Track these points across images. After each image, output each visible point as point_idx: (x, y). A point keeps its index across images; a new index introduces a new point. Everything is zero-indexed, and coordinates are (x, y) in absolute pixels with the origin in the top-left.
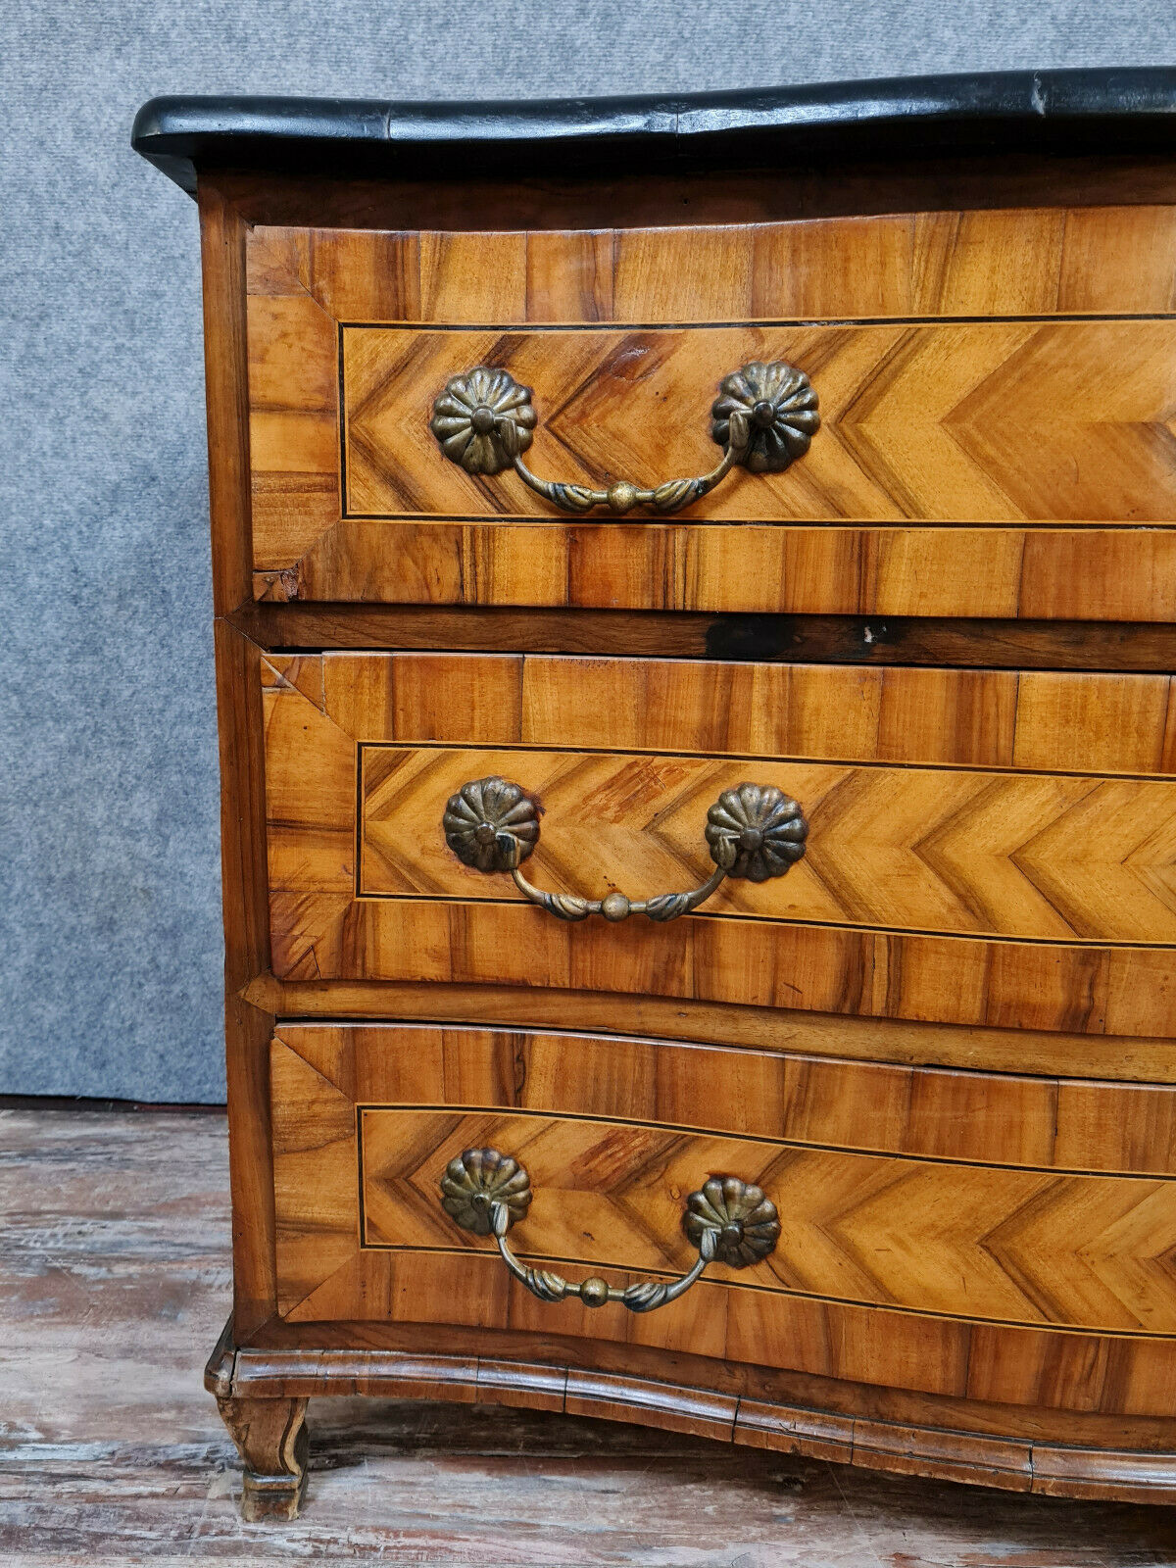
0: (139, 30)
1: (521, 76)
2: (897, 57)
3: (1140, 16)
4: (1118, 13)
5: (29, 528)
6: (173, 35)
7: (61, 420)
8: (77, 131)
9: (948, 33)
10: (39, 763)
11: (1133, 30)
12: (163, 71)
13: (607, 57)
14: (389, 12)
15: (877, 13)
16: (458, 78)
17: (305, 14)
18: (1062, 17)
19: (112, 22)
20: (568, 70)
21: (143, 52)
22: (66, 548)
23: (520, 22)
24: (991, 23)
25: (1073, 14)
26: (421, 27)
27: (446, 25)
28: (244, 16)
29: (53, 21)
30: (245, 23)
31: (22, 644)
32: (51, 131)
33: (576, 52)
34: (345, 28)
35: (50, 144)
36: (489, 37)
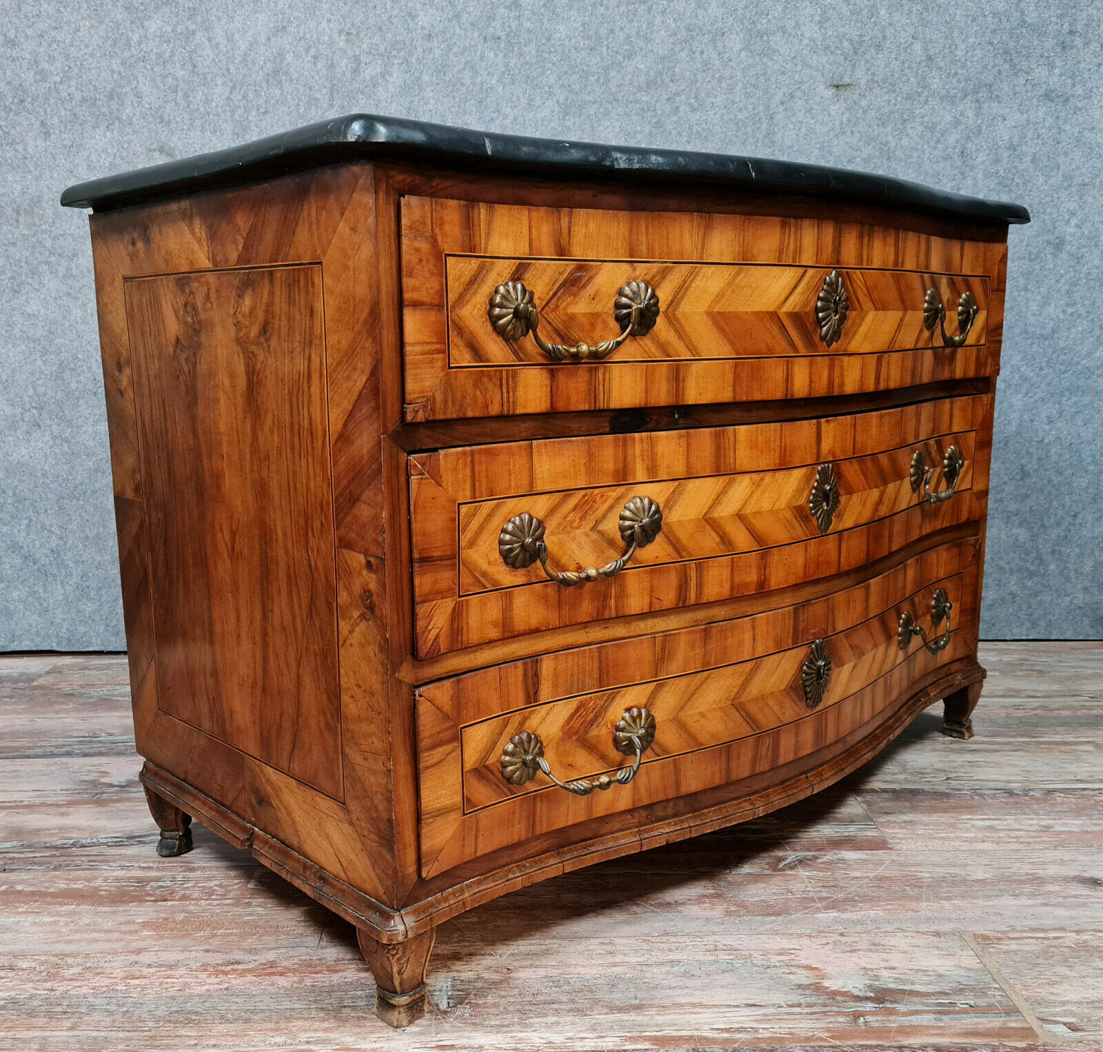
0: (117, 118)
2: (484, 122)
3: (598, 99)
4: (587, 98)
5: (70, 359)
6: (134, 120)
7: (85, 306)
8: (89, 166)
9: (508, 109)
10: (79, 477)
12: (130, 137)
15: (472, 102)
17: (198, 109)
18: (562, 101)
19: (104, 115)
21: (120, 128)
22: (90, 368)
23: (302, 111)
24: (528, 104)
25: (566, 99)
26: (254, 113)
27: (266, 112)
28: (168, 111)
29: (75, 115)
30: (169, 115)
31: (69, 417)
34: (218, 115)
36: (287, 118)
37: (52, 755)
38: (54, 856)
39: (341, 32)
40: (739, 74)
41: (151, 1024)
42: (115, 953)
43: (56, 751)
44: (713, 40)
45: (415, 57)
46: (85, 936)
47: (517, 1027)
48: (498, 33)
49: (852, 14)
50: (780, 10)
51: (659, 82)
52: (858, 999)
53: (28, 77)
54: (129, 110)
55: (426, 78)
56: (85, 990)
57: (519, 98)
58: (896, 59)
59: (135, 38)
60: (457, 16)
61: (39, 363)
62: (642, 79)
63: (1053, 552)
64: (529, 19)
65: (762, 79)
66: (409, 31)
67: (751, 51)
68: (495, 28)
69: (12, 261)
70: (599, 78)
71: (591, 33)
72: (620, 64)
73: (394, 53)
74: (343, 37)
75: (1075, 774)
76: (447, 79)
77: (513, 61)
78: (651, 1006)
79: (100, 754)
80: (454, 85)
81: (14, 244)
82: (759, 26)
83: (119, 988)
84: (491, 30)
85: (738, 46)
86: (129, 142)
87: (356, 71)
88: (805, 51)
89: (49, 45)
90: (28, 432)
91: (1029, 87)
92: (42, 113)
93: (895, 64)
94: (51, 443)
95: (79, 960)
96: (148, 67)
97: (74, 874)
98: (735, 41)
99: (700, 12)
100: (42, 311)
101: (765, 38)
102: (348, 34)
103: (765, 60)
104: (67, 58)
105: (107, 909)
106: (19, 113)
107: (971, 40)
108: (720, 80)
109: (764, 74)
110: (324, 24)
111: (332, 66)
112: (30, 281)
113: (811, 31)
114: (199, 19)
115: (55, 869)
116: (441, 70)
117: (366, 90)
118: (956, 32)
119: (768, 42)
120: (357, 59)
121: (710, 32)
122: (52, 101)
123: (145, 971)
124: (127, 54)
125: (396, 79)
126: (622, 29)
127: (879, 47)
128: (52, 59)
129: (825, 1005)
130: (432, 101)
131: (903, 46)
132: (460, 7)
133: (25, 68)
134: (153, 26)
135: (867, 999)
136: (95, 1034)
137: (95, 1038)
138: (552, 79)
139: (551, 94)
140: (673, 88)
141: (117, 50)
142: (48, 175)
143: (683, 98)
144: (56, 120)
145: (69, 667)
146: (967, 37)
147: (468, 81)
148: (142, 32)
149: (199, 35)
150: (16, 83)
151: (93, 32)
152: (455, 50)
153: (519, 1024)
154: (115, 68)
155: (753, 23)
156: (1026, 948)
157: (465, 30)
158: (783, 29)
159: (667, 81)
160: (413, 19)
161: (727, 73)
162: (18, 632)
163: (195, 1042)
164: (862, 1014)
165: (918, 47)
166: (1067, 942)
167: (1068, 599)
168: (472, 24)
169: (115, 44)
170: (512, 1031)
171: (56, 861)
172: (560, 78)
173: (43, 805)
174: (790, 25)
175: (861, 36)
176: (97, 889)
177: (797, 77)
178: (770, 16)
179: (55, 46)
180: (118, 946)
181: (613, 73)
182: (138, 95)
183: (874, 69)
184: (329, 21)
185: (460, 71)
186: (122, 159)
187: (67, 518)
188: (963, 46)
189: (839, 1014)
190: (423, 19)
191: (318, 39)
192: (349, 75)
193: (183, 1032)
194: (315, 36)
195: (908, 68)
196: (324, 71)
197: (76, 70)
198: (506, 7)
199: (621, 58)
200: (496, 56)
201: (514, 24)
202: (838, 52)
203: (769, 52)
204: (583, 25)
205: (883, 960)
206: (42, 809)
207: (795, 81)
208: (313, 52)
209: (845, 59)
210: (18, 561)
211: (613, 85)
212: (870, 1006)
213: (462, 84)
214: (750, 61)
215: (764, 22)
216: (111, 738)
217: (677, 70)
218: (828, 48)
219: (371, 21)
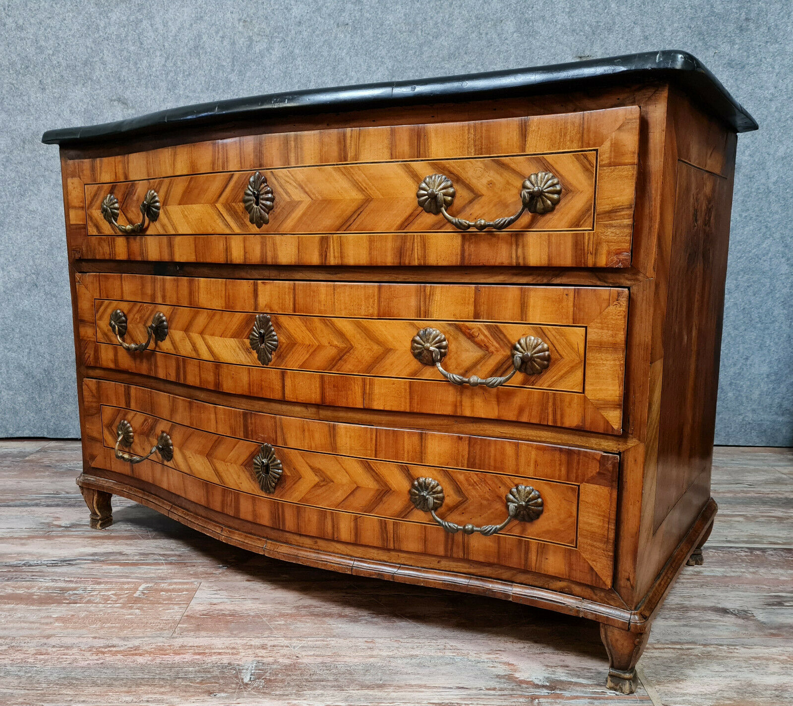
0: (90, 79)
1: (214, 91)
2: (337, 82)
4: (408, 66)
6: (101, 80)
8: (71, 111)
10: (62, 321)
11: (413, 71)
12: (98, 91)
13: (241, 84)
14: (171, 71)
15: (329, 68)
16: (194, 91)
17: (143, 72)
19: (81, 76)
20: (229, 88)
21: (91, 85)
23: (213, 74)
24: (367, 70)
25: (393, 66)
28: (124, 73)
29: (62, 76)
30: (124, 76)
31: (56, 280)
32: (62, 111)
33: (232, 83)
34: (157, 77)
35: (62, 115)
36: (203, 79)
37: (26, 505)
38: (10, 571)
39: (240, 20)
40: (512, 48)
41: (44, 685)
42: (33, 637)
43: (29, 502)
44: (495, 25)
45: (290, 37)
46: (16, 625)
47: (294, 697)
48: (347, 21)
49: (592, 7)
50: (541, 4)
51: (457, 55)
52: (537, 686)
53: (31, 51)
54: (97, 73)
55: (297, 51)
56: (6, 661)
57: (360, 65)
58: (622, 38)
59: (102, 24)
60: (319, 9)
61: (37, 243)
62: (446, 52)
63: (731, 384)
64: (368, 11)
65: (528, 53)
66: (286, 19)
67: (521, 33)
68: (345, 17)
69: (20, 175)
70: (416, 52)
71: (411, 20)
72: (430, 42)
73: (276, 34)
74: (241, 24)
75: (726, 536)
76: (312, 52)
77: (357, 40)
78: (390, 685)
79: (58, 505)
80: (316, 56)
81: (21, 163)
82: (527, 16)
83: (29, 660)
84: (342, 19)
85: (512, 29)
86: (98, 95)
87: (250, 47)
88: (558, 33)
89: (45, 29)
90: (29, 290)
91: (716, 58)
92: (40, 74)
93: (622, 42)
94: (44, 297)
95: (8, 641)
96: (111, 44)
97: (19, 584)
98: (510, 26)
99: (486, 6)
100: (39, 208)
101: (531, 24)
102: (245, 21)
103: (530, 39)
104: (57, 38)
105: (35, 608)
106: (24, 75)
107: (676, 25)
108: (499, 52)
109: (530, 49)
110: (229, 15)
111: (233, 43)
112: (31, 188)
113: (562, 19)
114: (145, 11)
115: (8, 580)
116: (308, 46)
117: (257, 60)
118: (665, 20)
119: (533, 26)
120: (250, 39)
121: (492, 20)
122: (47, 67)
123: (50, 650)
124: (97, 35)
125: (277, 52)
126: (432, 18)
127: (610, 30)
128: (47, 39)
129: (513, 690)
130: (301, 67)
131: (627, 29)
132: (321, 3)
133: (29, 45)
134: (114, 17)
135: (543, 686)
136: (5, 691)
137: (5, 694)
138: (384, 52)
139: (382, 62)
140: (467, 58)
141: (90, 33)
142: (44, 117)
143: (474, 65)
144: (49, 80)
145: (52, 448)
146: (673, 23)
147: (325, 54)
148: (107, 20)
149: (145, 22)
150: (23, 55)
151: (74, 20)
152: (317, 32)
153: (296, 694)
154: (88, 44)
155: (523, 13)
156: (665, 655)
157: (325, 18)
158: (543, 18)
159: (463, 53)
160: (289, 11)
161: (504, 48)
162: (22, 425)
163: (70, 698)
164: (538, 697)
165: (637, 30)
166: (696, 652)
167: (741, 417)
168: (329, 15)
169: (89, 28)
170: (289, 699)
171: (9, 575)
172: (389, 51)
173: (12, 538)
174: (548, 15)
175: (597, 22)
176: (32, 594)
177: (553, 51)
178: (534, 9)
179: (49, 30)
180: (36, 633)
181: (425, 48)
182: (104, 63)
183: (606, 45)
184: (232, 13)
185: (320, 47)
186: (93, 106)
187: (54, 348)
188: (669, 29)
189: (521, 696)
190: (295, 11)
191: (224, 25)
192: (245, 50)
193: (64, 692)
194: (222, 23)
195: (631, 44)
196: (228, 47)
197: (63, 46)
198: (352, 3)
199: (431, 38)
200: (346, 36)
201: (358, 15)
202: (582, 33)
203: (533, 34)
204: (405, 15)
205: (561, 661)
206: (10, 541)
207: (552, 54)
208: (221, 34)
209: (586, 38)
210: (22, 376)
211: (425, 57)
212: (545, 692)
213: (322, 56)
214: (520, 40)
215: (530, 12)
216: (68, 495)
217: (469, 46)
218: (574, 30)
219: (260, 13)
